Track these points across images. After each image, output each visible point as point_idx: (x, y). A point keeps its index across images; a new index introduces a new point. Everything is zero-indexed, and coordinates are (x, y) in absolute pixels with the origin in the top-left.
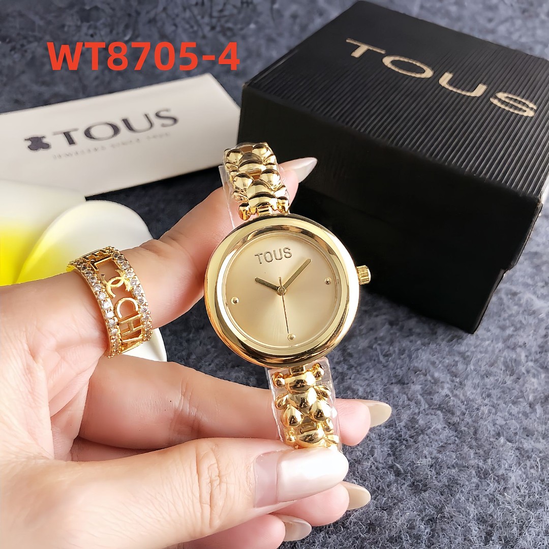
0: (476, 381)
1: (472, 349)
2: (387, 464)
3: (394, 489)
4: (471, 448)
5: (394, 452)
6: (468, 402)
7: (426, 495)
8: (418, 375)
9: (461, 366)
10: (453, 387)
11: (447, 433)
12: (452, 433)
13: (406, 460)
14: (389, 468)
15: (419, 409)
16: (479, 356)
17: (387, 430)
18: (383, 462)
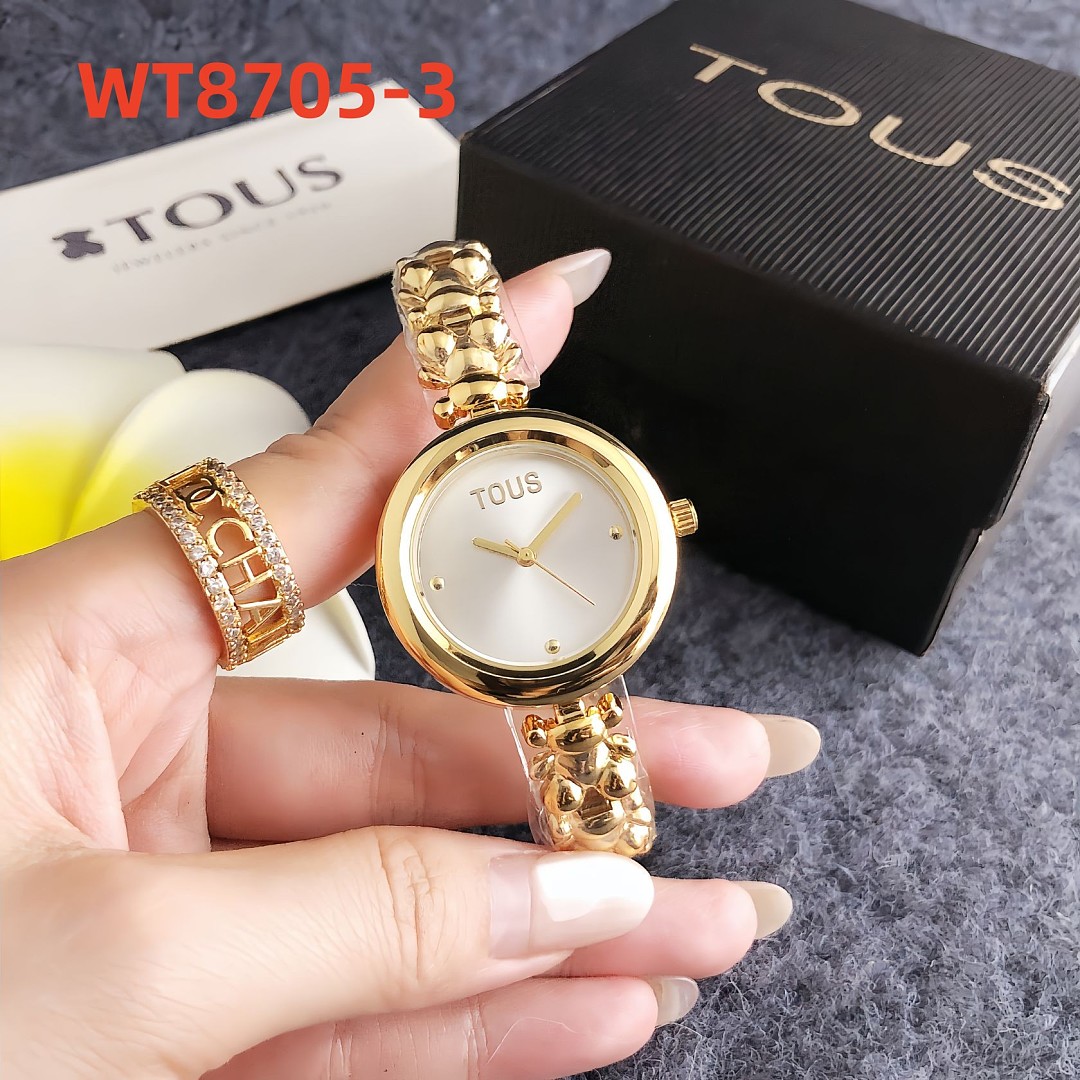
0: (987, 695)
1: (974, 632)
2: (823, 870)
3: (841, 917)
4: (984, 827)
5: (837, 844)
6: (973, 737)
7: (903, 924)
8: (871, 690)
9: (954, 668)
10: (942, 710)
11: (937, 799)
12: (945, 800)
13: (860, 859)
14: (827, 875)
15: (878, 756)
16: (989, 645)
17: (819, 801)
18: (815, 864)
